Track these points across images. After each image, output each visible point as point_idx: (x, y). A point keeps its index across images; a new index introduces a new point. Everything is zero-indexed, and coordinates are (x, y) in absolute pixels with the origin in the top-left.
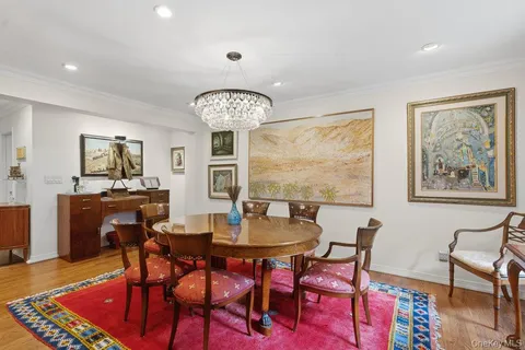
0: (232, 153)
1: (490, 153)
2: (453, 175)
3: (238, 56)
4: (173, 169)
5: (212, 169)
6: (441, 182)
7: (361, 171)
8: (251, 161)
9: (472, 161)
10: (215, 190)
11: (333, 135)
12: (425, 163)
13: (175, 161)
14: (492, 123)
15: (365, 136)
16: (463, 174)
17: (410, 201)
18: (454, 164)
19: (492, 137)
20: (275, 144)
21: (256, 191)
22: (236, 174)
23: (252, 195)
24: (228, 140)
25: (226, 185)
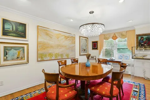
0: (24, 37)
2: (84, 50)
3: (93, 12)
5: (2, 45)
6: (83, 52)
8: (38, 44)
19: (87, 44)
20: (51, 38)
21: (42, 57)
22: (28, 50)
23: (39, 59)
24: (20, 28)
25: (19, 55)
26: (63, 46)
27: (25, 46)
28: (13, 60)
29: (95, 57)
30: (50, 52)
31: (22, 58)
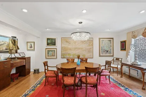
0: (55, 45)
1: (111, 48)
2: (106, 52)
4: (27, 49)
5: (47, 50)
6: (104, 53)
7: (91, 51)
8: (62, 48)
9: (109, 49)
10: (48, 56)
11: (85, 42)
12: (102, 49)
13: (29, 47)
14: (111, 43)
15: (92, 43)
16: (107, 51)
17: (99, 56)
18: (106, 50)
19: (111, 45)
20: (70, 43)
21: (64, 56)
22: (57, 51)
23: (62, 57)
24: (53, 41)
25: (53, 54)
26: (79, 49)
27: (55, 50)
28: (50, 56)
29: (120, 60)
30: (69, 52)
31: (54, 56)
